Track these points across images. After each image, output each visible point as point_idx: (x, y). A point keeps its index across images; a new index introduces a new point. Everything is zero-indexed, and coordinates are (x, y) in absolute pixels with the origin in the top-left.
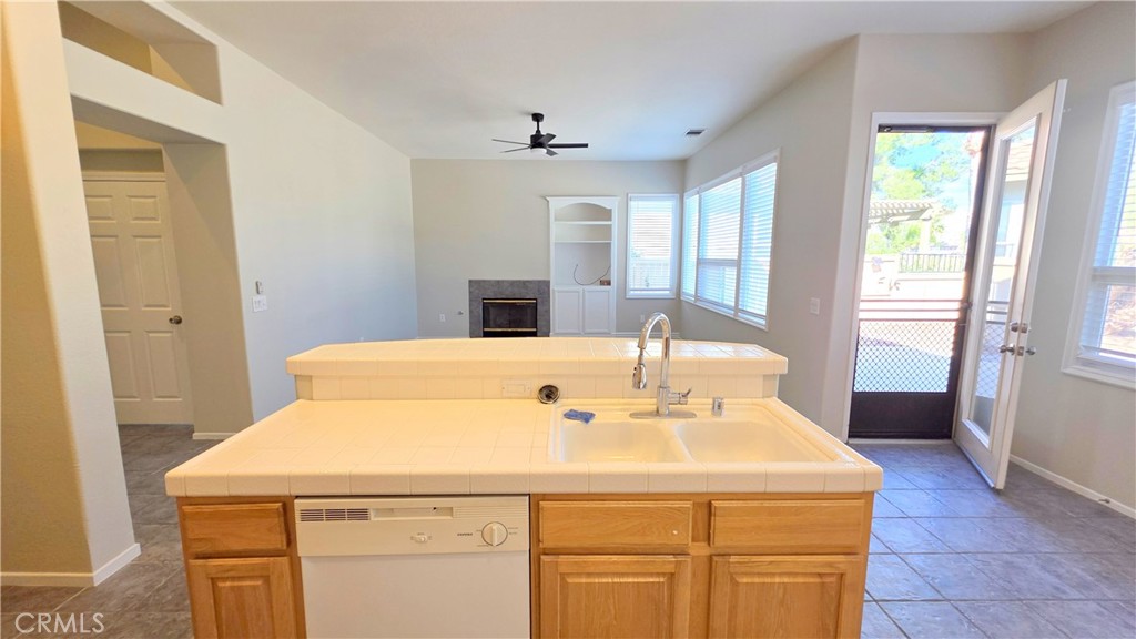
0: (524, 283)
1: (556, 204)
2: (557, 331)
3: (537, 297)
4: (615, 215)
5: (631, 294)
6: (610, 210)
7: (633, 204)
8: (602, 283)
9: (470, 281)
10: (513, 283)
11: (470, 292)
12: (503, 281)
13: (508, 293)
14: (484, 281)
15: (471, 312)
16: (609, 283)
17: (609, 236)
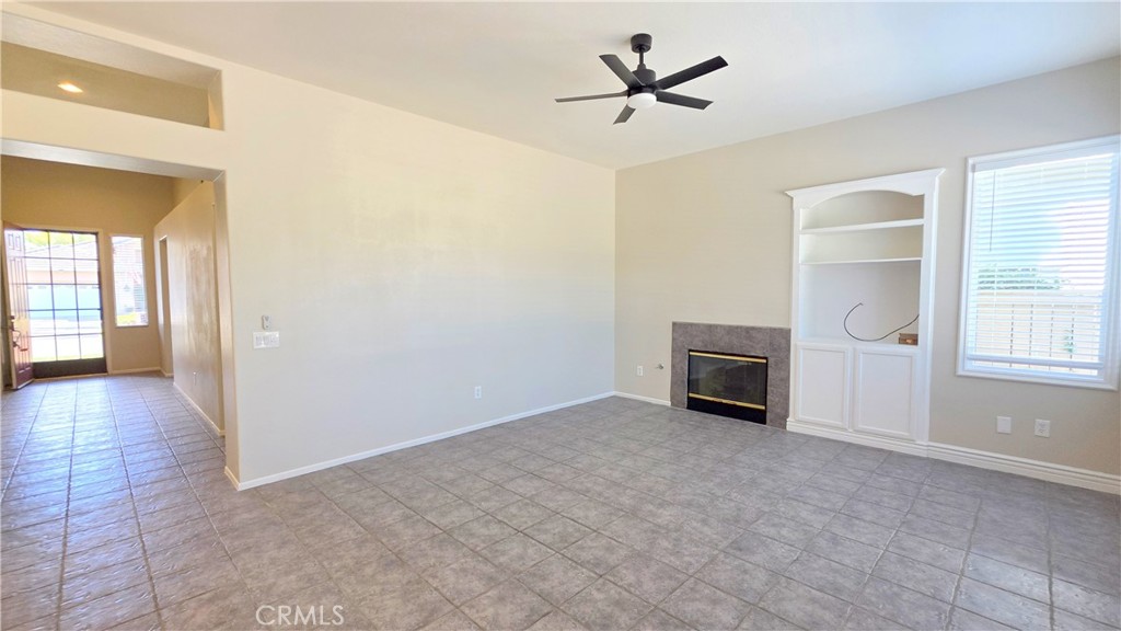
0: (748, 331)
1: (806, 203)
2: (801, 416)
3: (767, 355)
4: (932, 207)
5: (972, 368)
6: (921, 198)
7: (980, 180)
8: (903, 340)
9: (674, 324)
10: (731, 330)
11: (673, 339)
12: (716, 326)
13: (723, 345)
14: (691, 325)
15: (673, 366)
16: (915, 341)
17: (919, 251)
